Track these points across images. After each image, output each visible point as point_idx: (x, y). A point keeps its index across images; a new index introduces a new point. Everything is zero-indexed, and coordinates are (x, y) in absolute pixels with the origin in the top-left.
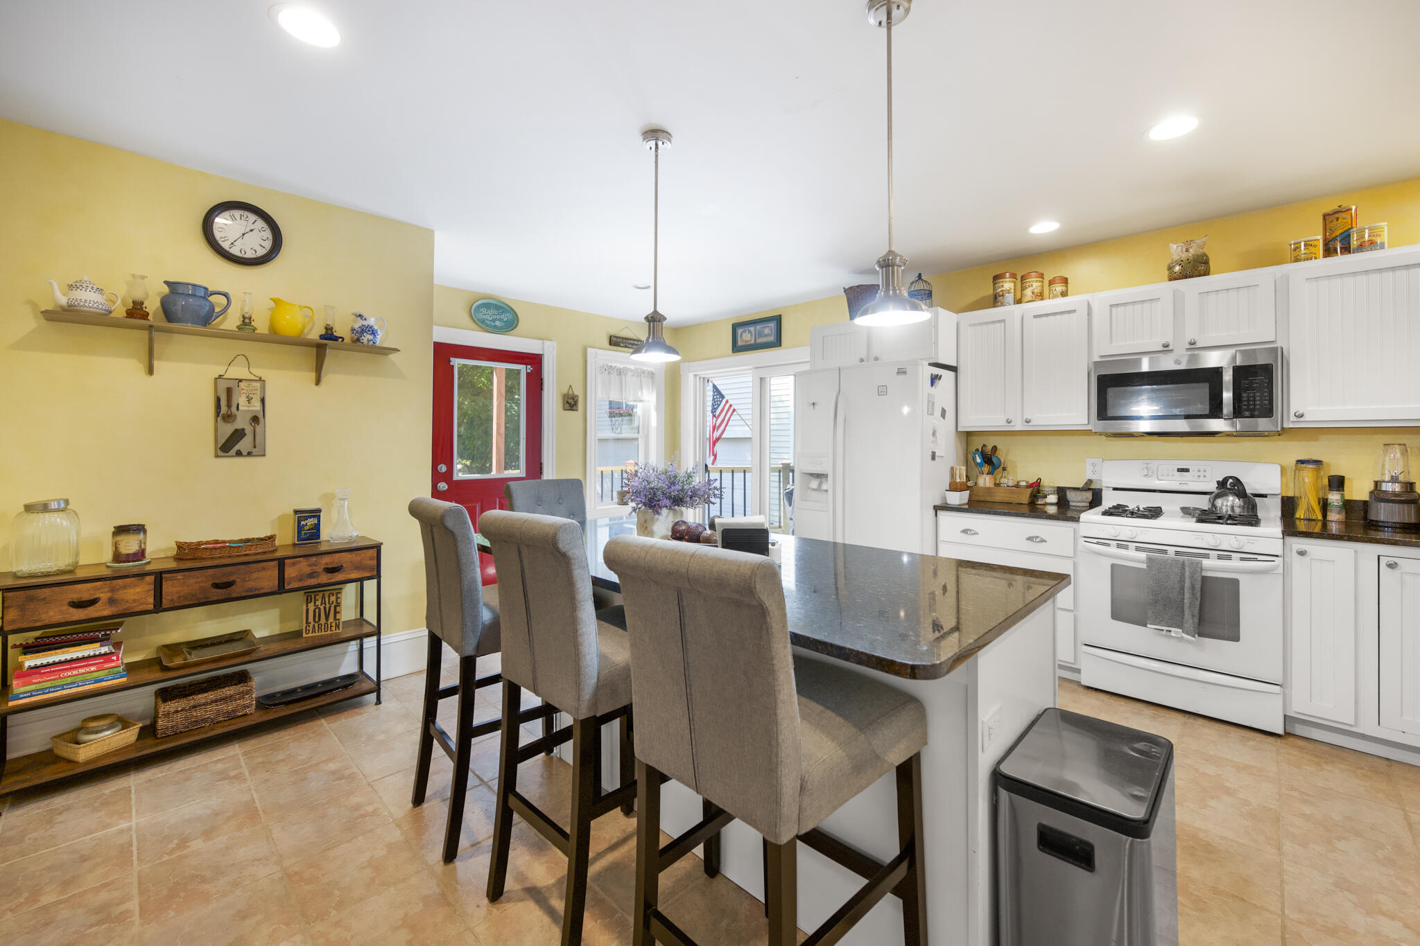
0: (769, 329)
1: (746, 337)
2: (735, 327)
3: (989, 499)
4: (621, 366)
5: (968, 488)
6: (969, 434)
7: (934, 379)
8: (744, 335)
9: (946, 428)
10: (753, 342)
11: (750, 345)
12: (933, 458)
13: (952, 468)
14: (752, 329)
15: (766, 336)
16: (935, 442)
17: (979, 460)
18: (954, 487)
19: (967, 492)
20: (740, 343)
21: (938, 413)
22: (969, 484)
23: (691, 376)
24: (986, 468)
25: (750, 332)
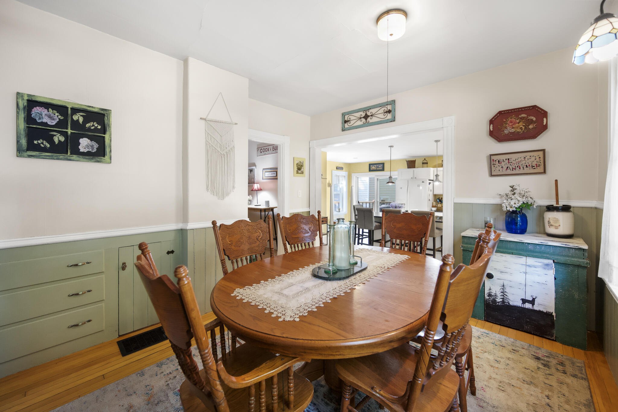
0: (380, 166)
1: (373, 168)
2: (370, 165)
3: (440, 209)
4: (338, 175)
5: (436, 207)
6: (435, 195)
7: (430, 183)
8: (373, 167)
9: (431, 193)
10: (375, 169)
11: (375, 170)
12: (429, 200)
13: (433, 203)
14: (375, 166)
15: (380, 168)
16: (429, 197)
17: (438, 201)
18: (433, 207)
19: (436, 208)
20: (371, 169)
21: (430, 190)
22: (436, 206)
23: (355, 177)
24: (440, 203)
25: (374, 166)
